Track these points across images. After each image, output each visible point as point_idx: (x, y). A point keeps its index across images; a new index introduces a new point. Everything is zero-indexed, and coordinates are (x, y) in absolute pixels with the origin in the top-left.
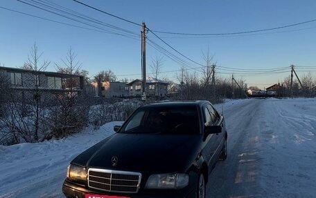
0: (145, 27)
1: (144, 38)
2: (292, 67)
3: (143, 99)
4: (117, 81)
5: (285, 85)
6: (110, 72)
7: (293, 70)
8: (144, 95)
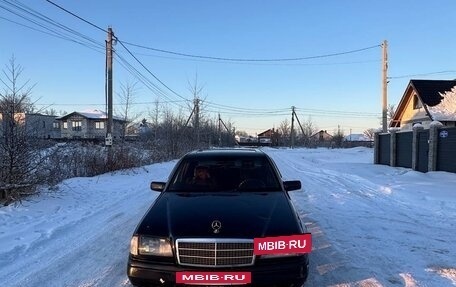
0: (112, 34)
1: (111, 52)
2: (293, 109)
3: (107, 143)
4: (35, 111)
5: (281, 131)
6: (24, 97)
7: (294, 113)
8: (110, 137)
